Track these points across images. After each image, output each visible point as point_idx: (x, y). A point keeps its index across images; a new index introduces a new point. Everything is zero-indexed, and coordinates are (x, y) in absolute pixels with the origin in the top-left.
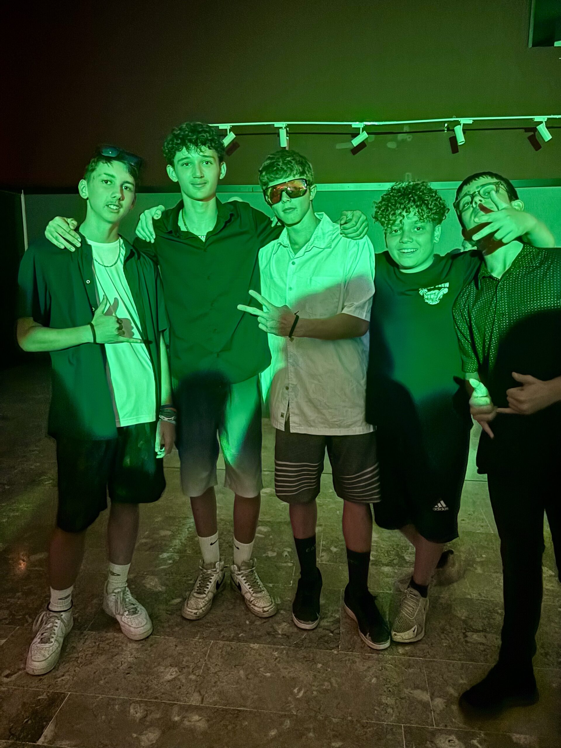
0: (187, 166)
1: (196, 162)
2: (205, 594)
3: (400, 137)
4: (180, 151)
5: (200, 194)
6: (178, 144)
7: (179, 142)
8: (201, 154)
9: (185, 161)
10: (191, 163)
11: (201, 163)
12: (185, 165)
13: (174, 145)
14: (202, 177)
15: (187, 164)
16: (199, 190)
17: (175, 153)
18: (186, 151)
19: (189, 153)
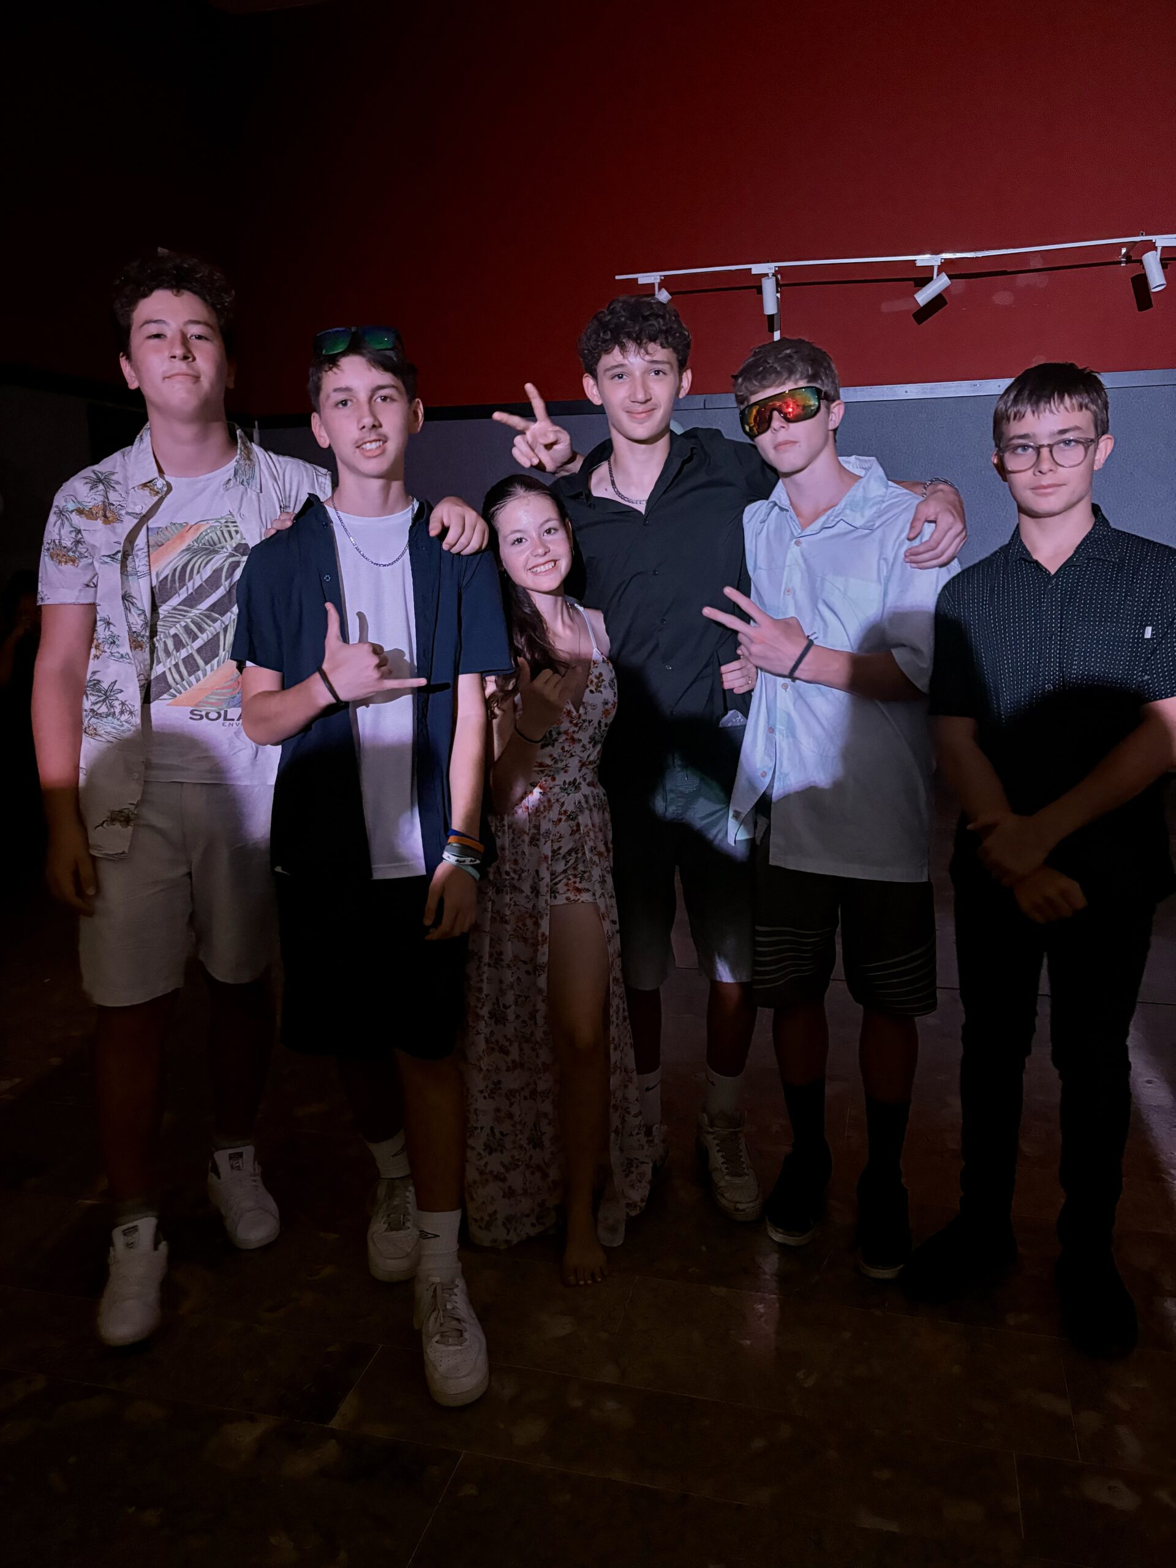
0: (621, 380)
1: (638, 374)
3: (1022, 280)
4: (610, 353)
5: (642, 432)
6: (607, 339)
7: (608, 335)
8: (648, 358)
9: (618, 371)
10: (627, 374)
11: (646, 375)
12: (617, 378)
13: (599, 343)
14: (647, 401)
15: (620, 376)
16: (641, 423)
17: (600, 357)
18: (619, 354)
19: (624, 358)
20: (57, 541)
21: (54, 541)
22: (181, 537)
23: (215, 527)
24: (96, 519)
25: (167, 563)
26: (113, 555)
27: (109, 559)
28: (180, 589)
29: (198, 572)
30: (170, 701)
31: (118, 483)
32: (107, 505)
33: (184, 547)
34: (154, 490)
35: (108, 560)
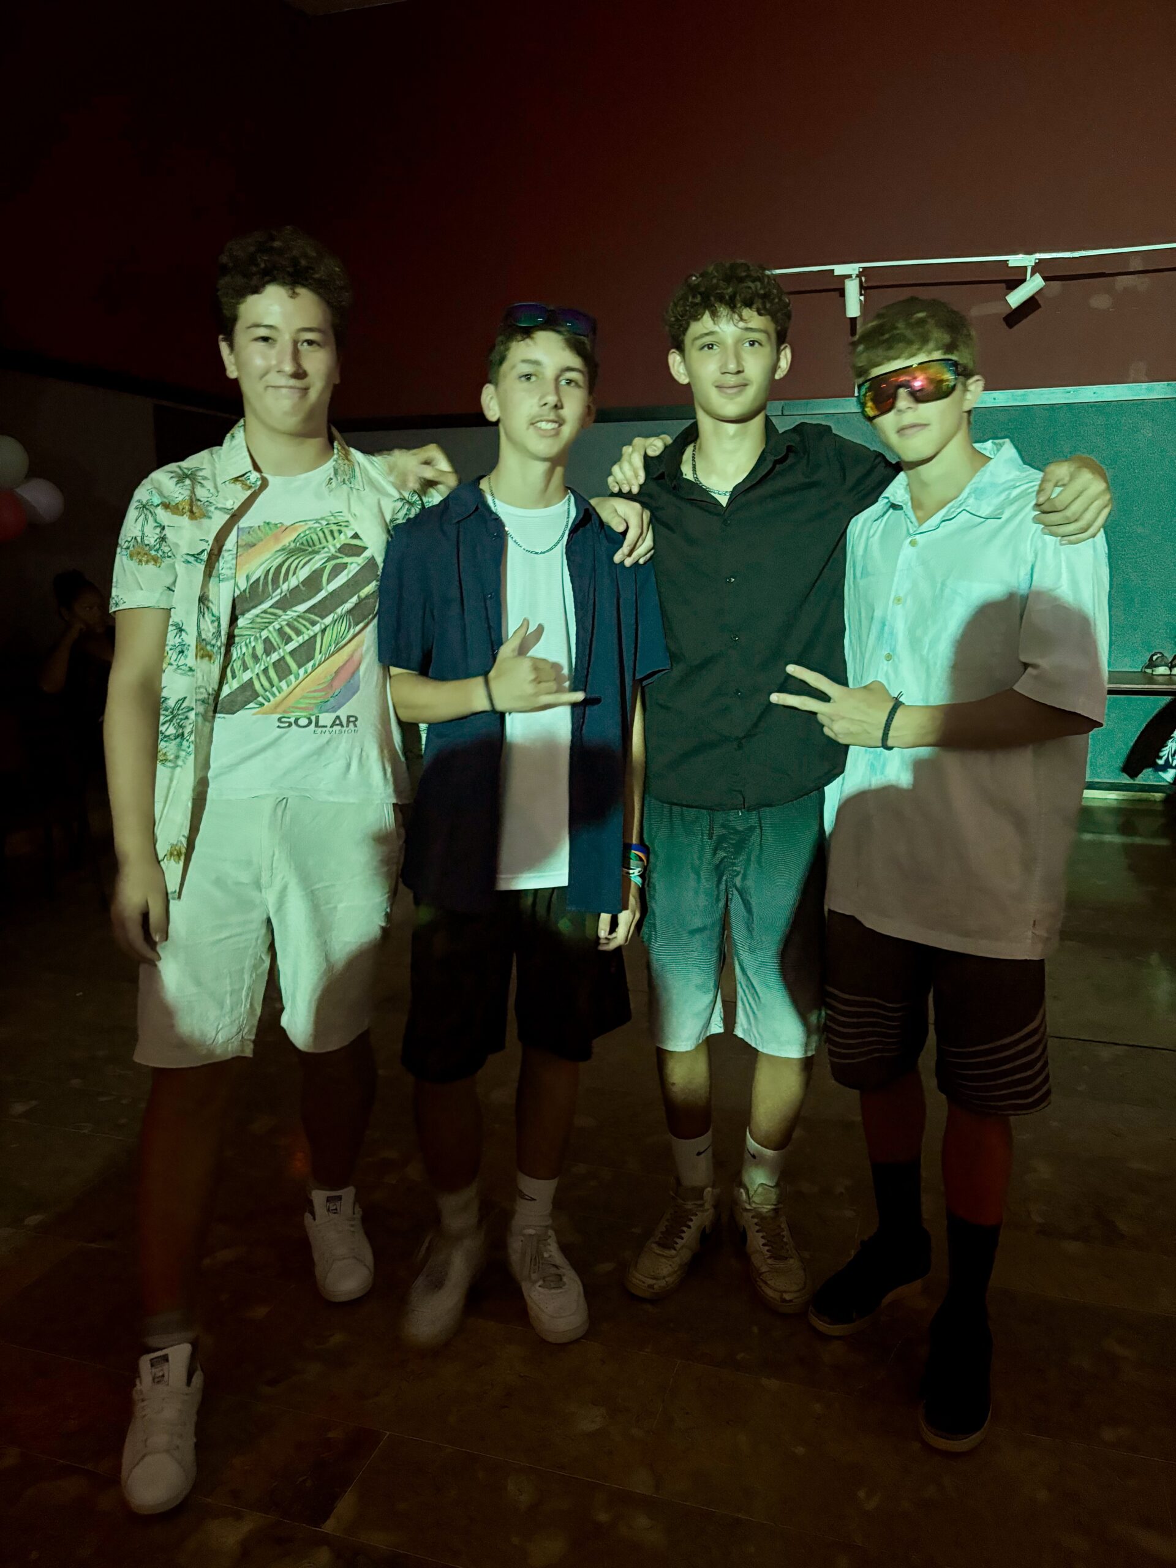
1: (730, 343)
2: (675, 1249)
3: (1122, 282)
5: (731, 409)
6: (697, 304)
7: (698, 300)
10: (718, 343)
20: (139, 539)
21: (135, 538)
22: (277, 538)
23: (315, 529)
24: (183, 515)
25: (258, 565)
26: (198, 554)
27: (193, 558)
28: (273, 592)
29: (294, 574)
30: (258, 710)
31: (205, 478)
32: (193, 500)
33: (279, 547)
34: (246, 485)
35: (191, 559)
